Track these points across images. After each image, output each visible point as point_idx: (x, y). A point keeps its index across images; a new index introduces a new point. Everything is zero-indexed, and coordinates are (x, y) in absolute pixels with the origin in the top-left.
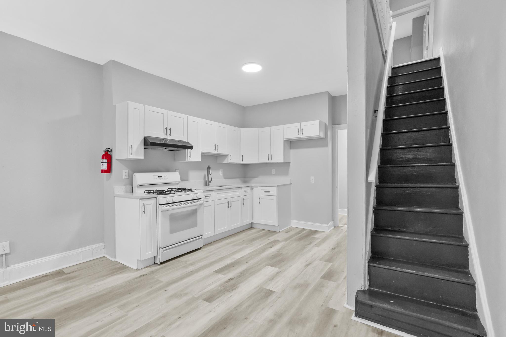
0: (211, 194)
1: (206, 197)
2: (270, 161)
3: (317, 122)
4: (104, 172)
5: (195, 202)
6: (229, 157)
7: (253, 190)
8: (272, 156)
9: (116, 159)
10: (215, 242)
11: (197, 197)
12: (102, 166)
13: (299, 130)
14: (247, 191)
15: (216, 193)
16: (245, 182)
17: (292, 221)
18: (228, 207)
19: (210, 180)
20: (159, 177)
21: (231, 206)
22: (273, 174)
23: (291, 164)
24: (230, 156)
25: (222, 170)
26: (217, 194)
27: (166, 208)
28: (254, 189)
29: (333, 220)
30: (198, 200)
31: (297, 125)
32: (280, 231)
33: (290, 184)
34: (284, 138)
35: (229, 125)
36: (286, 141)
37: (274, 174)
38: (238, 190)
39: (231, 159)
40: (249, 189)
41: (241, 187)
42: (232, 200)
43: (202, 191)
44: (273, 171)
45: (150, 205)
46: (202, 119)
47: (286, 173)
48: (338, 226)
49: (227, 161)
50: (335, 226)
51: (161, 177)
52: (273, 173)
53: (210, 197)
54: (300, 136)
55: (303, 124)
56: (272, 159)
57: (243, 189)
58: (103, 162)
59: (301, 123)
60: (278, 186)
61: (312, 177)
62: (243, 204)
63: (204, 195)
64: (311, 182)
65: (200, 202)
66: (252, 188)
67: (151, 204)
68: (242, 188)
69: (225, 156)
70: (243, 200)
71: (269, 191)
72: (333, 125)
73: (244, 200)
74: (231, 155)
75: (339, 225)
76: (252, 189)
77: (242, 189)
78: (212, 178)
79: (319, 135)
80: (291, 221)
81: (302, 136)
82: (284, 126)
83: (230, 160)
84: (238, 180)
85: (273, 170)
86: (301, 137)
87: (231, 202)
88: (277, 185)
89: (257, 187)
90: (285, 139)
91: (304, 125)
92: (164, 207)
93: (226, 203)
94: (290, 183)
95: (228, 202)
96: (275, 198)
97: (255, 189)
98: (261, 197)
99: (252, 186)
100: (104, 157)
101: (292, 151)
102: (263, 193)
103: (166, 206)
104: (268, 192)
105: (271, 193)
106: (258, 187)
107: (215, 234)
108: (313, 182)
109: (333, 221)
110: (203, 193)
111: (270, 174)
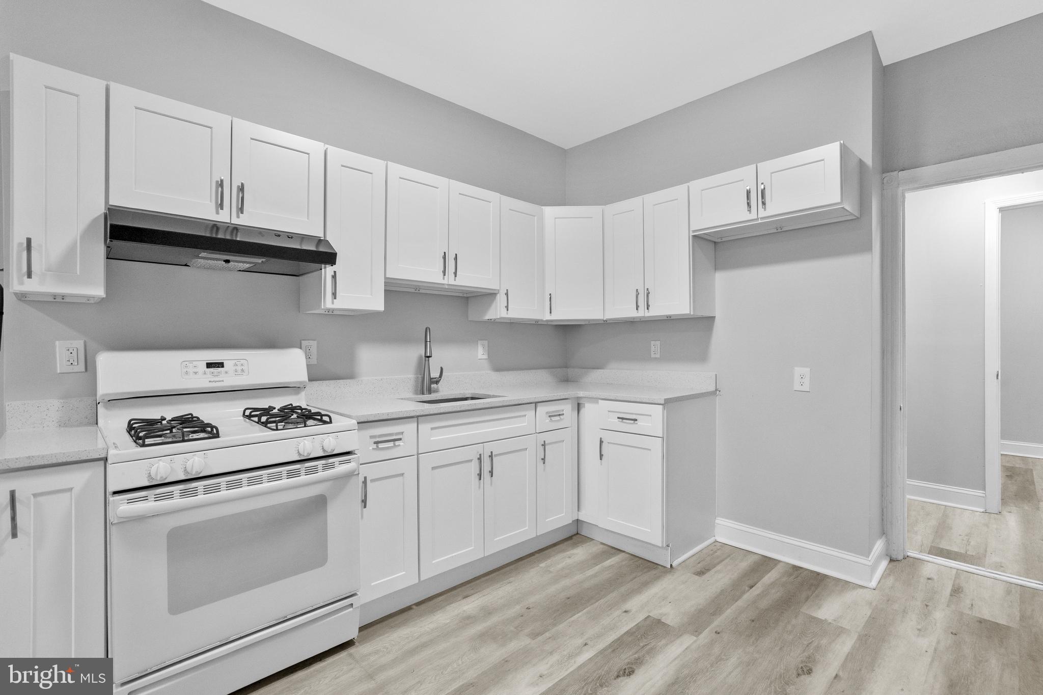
0: (402, 433)
1: (381, 446)
2: (642, 313)
3: (831, 152)
5: (314, 470)
6: (501, 299)
7: (582, 411)
8: (648, 294)
10: (423, 607)
11: (324, 450)
13: (748, 192)
14: (559, 415)
15: (425, 427)
16: (566, 380)
17: (719, 521)
18: (480, 475)
19: (435, 374)
20: (209, 365)
21: (491, 472)
22: (653, 356)
23: (717, 323)
24: (505, 296)
25: (486, 343)
26: (432, 429)
27: (148, 504)
28: (584, 407)
29: (883, 533)
30: (331, 460)
31: (745, 176)
32: (674, 565)
33: (714, 393)
34: (693, 228)
35: (502, 193)
36: (699, 239)
37: (658, 356)
38: (523, 413)
39: (507, 307)
40: (567, 408)
41: (536, 403)
42: (496, 448)
43: (355, 422)
44: (655, 347)
45: (68, 494)
46: (389, 163)
47: (701, 356)
48: (904, 558)
49: (497, 311)
50: (894, 557)
51: (221, 365)
52: (652, 353)
53: (397, 443)
54: (753, 216)
55: (766, 167)
56: (650, 304)
57: (542, 410)
59: (758, 164)
60: (667, 403)
62: (544, 459)
63: (371, 437)
64: (797, 387)
65: (340, 468)
66: (579, 405)
67: (71, 490)
68: (539, 404)
69: (489, 296)
70: (542, 448)
71: (634, 417)
72: (883, 173)
73: (544, 445)
74: (507, 294)
75: (909, 554)
76: (579, 407)
77: (538, 409)
78: (442, 369)
79: (839, 201)
80: (717, 521)
81: (762, 214)
82: (692, 183)
83: (505, 309)
84: (543, 375)
85: (653, 343)
86: (757, 219)
87: (491, 456)
88: (665, 400)
89: (595, 400)
90: (694, 231)
91: (769, 170)
92: (130, 501)
93: (471, 461)
94: (713, 389)
95: (480, 459)
96: (657, 446)
97: (589, 409)
98: (607, 437)
99: (578, 398)
101: (721, 279)
102: (613, 422)
103: (145, 499)
104: (632, 422)
105: (644, 425)
106: (598, 403)
107: (422, 579)
108: (806, 387)
109: (884, 537)
110: (358, 430)
111: (644, 357)
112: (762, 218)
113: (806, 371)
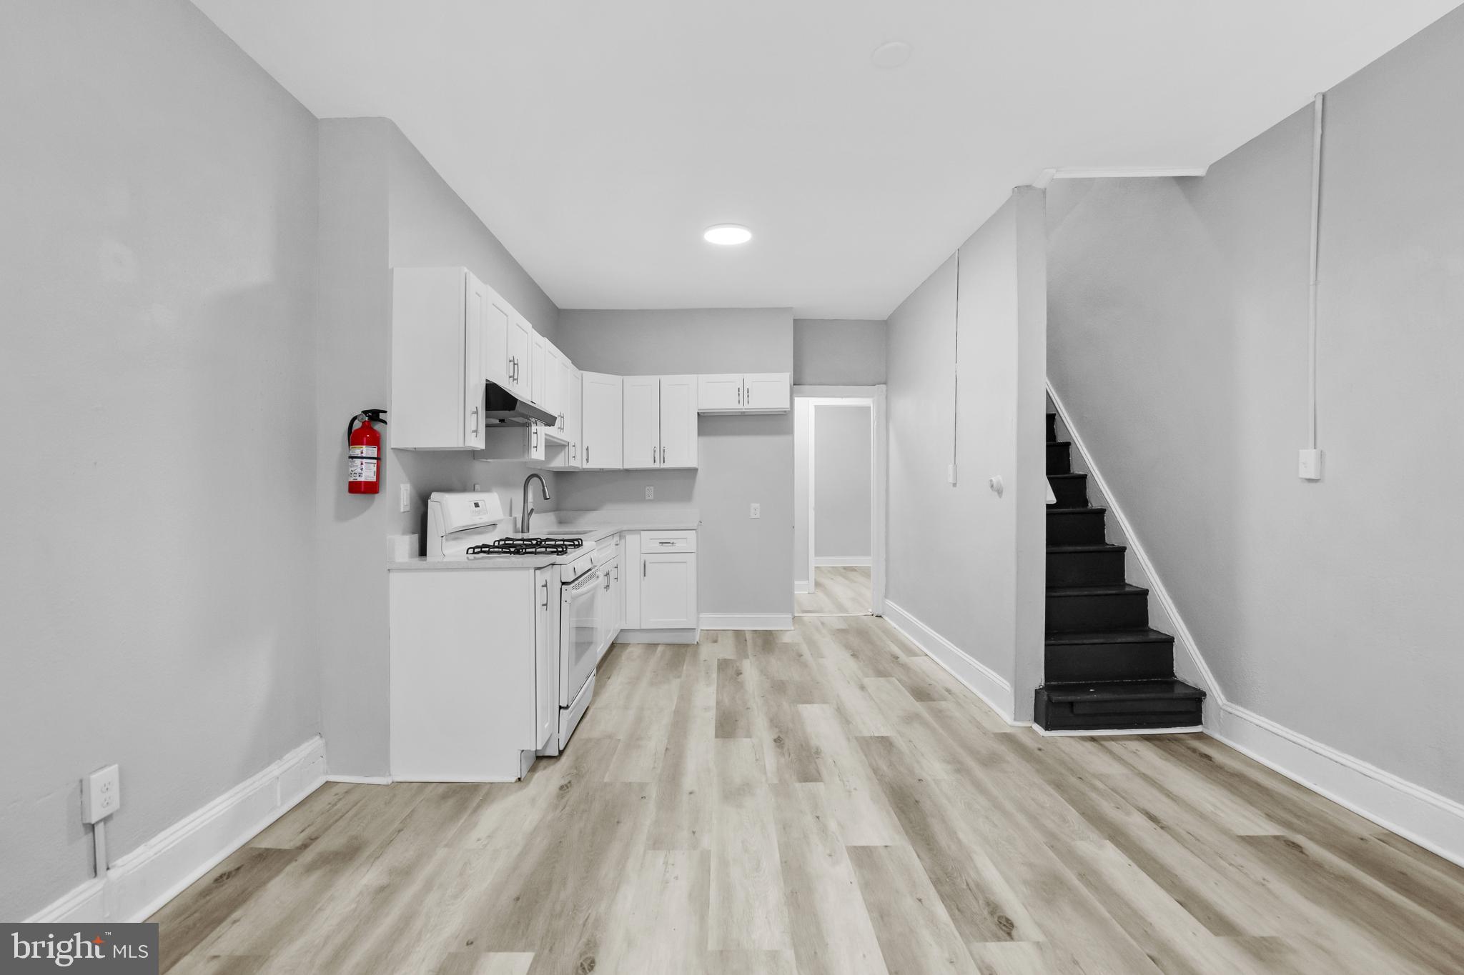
2: (657, 466)
3: (785, 377)
4: (363, 490)
6: (569, 451)
8: (664, 451)
9: (392, 447)
12: (362, 469)
13: (739, 390)
14: (617, 545)
17: (702, 615)
20: (475, 506)
22: (647, 498)
23: (699, 472)
24: (573, 449)
27: (575, 591)
31: (737, 379)
32: (697, 642)
34: (699, 407)
36: (702, 415)
37: (651, 497)
39: (574, 455)
40: (618, 539)
44: (650, 492)
47: (686, 496)
49: (565, 460)
51: (478, 505)
52: (647, 495)
54: (741, 406)
55: (753, 377)
56: (664, 459)
57: (614, 539)
58: (364, 455)
59: (745, 375)
60: (697, 528)
61: (755, 507)
64: (753, 516)
66: (621, 537)
70: (615, 570)
71: (674, 543)
73: (616, 567)
74: (575, 446)
79: (788, 407)
81: (746, 406)
82: (701, 376)
83: (573, 459)
85: (647, 488)
86: (742, 409)
89: (636, 532)
90: (700, 409)
91: (751, 379)
96: (691, 559)
97: (630, 539)
98: (649, 558)
99: (622, 531)
100: (365, 439)
102: (656, 546)
104: (671, 544)
105: (680, 545)
108: (758, 516)
111: (641, 499)
112: (745, 409)
113: (757, 505)
